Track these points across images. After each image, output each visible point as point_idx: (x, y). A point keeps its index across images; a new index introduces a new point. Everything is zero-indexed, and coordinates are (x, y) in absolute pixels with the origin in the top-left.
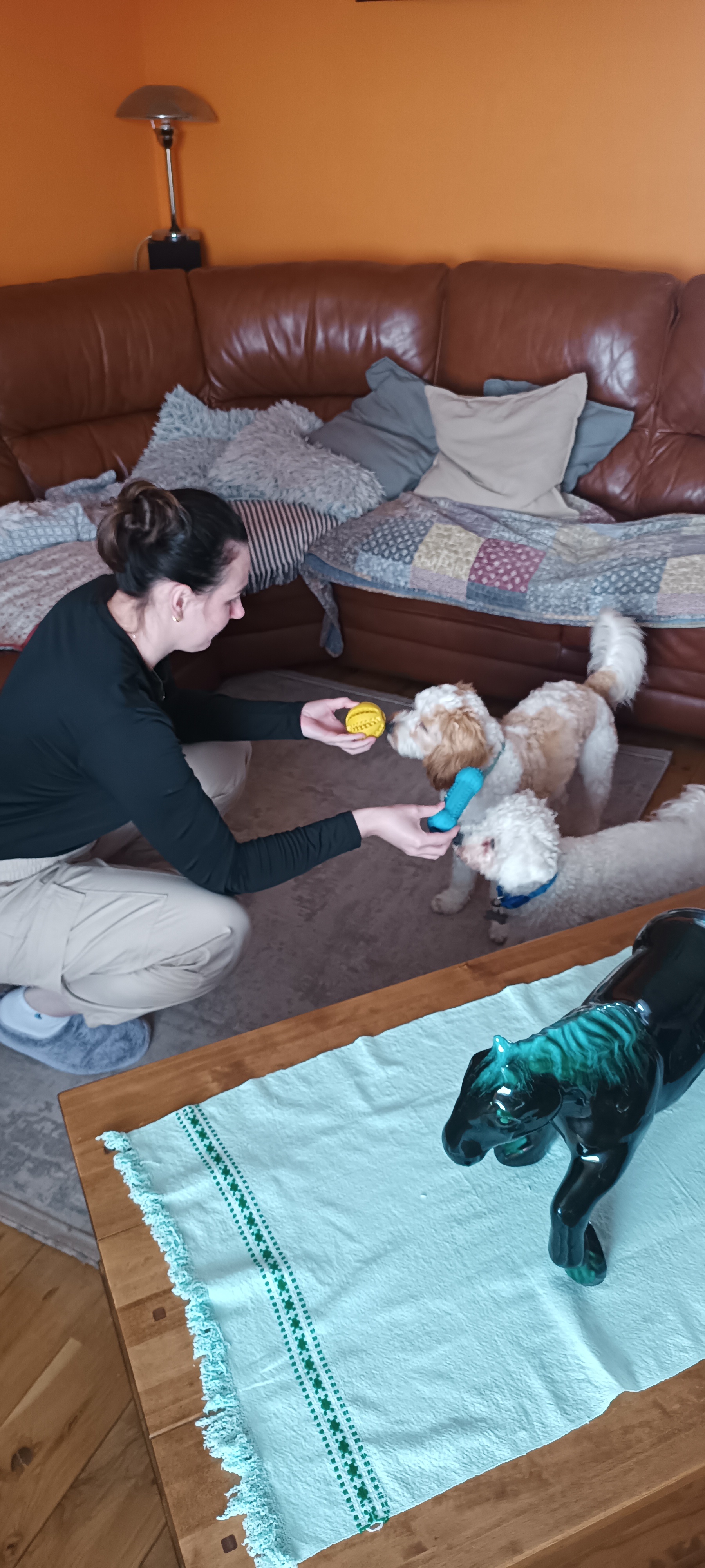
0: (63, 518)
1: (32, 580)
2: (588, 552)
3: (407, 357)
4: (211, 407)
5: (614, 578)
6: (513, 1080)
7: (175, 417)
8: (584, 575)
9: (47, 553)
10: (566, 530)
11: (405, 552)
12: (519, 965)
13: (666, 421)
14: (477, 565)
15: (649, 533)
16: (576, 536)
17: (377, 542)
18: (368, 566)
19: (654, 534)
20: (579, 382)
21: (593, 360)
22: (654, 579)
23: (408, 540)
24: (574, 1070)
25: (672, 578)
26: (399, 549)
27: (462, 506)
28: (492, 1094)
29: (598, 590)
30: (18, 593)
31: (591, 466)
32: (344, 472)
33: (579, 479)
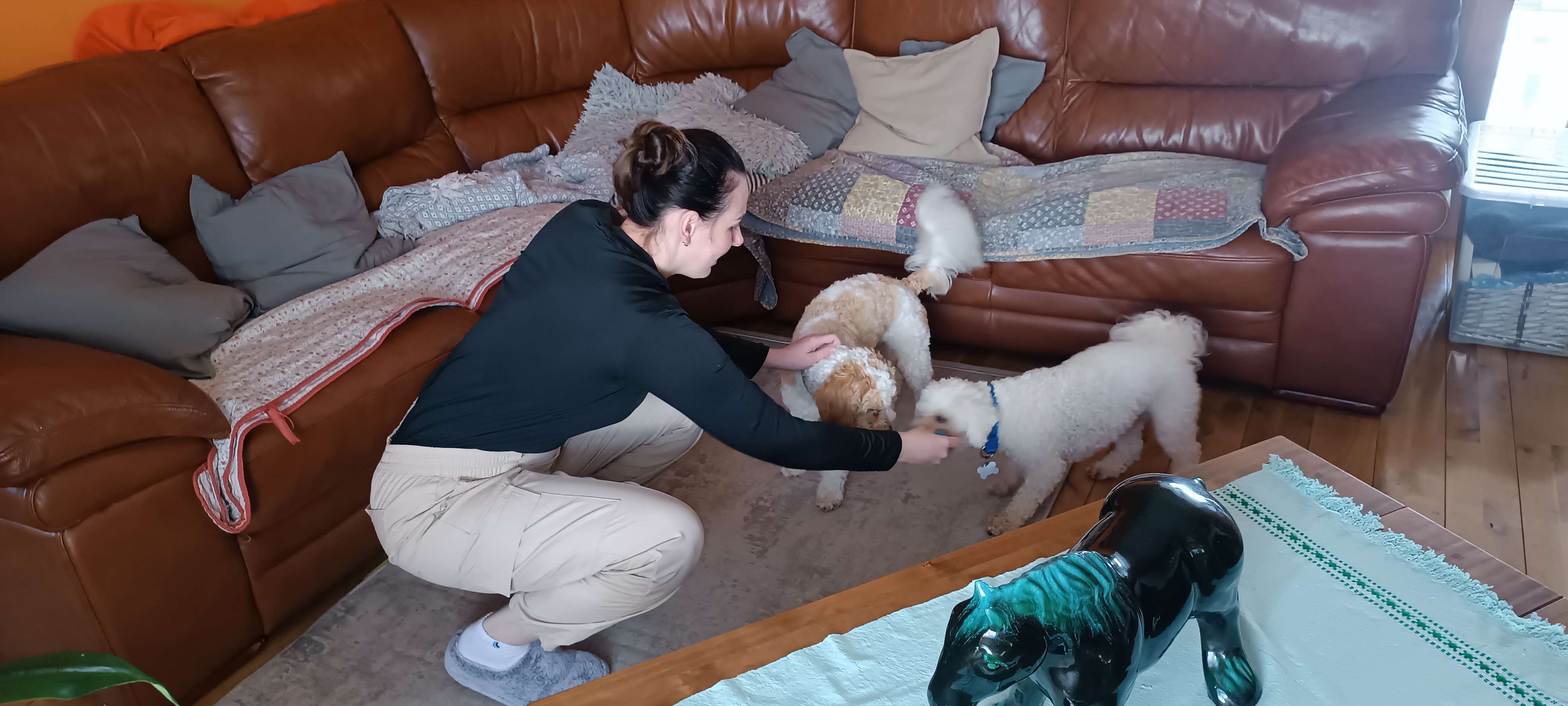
0: (502, 186)
1: (474, 242)
2: (1011, 193)
3: (823, 28)
4: (637, 82)
5: (1039, 214)
6: (999, 623)
7: (604, 93)
8: (1010, 213)
9: (486, 217)
10: (988, 173)
11: (834, 203)
12: (982, 561)
13: (1076, 70)
14: (905, 210)
15: (1068, 172)
16: (999, 178)
17: (807, 195)
18: (799, 219)
19: (1074, 173)
20: (991, 37)
21: (1003, 19)
22: (1079, 212)
23: (836, 192)
24: (1057, 614)
25: (1096, 210)
26: (827, 200)
27: (886, 158)
28: (977, 640)
29: (1024, 225)
30: (460, 254)
31: (1008, 117)
32: (770, 134)
33: (997, 130)
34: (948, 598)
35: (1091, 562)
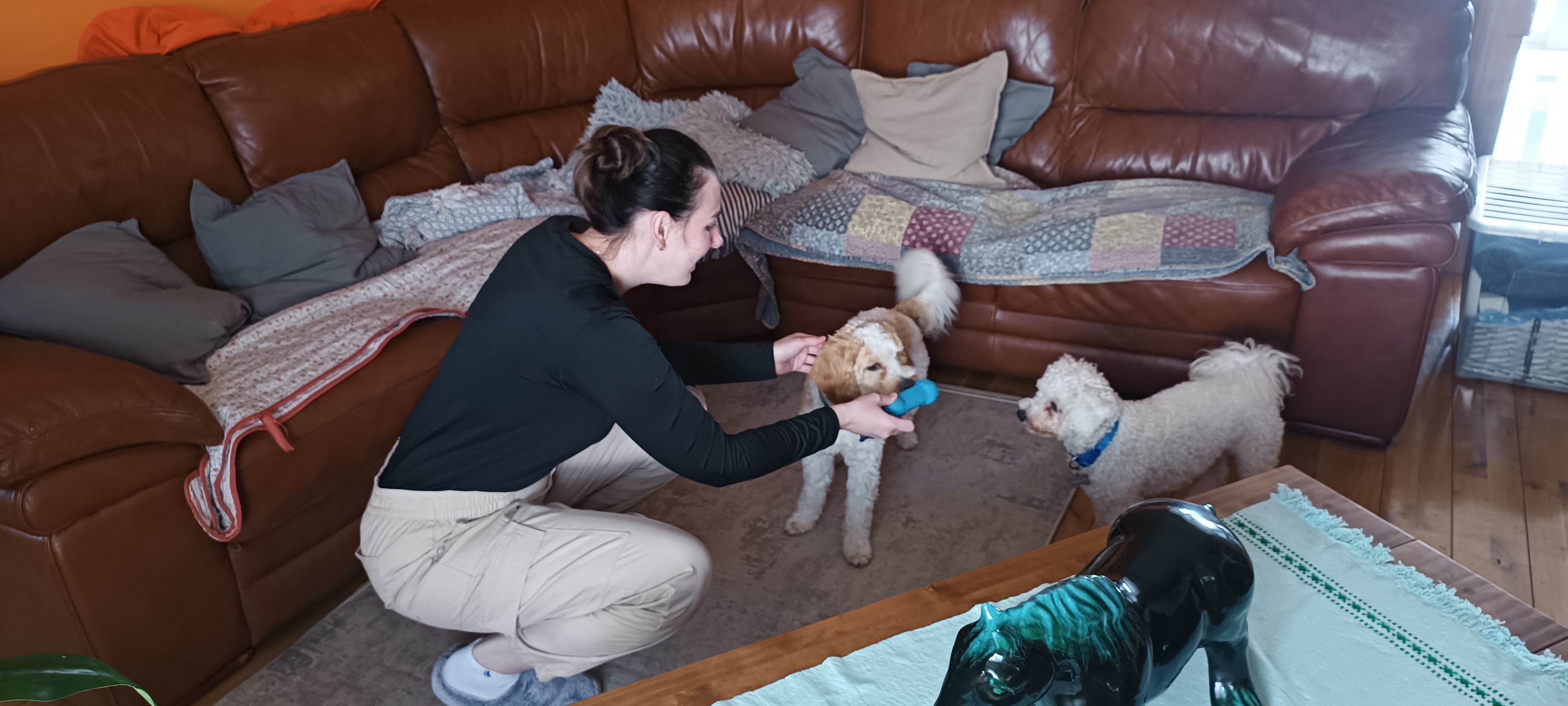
0: (504, 197)
1: (475, 253)
2: (1017, 217)
3: (832, 47)
4: (643, 98)
5: (1045, 238)
6: (1006, 647)
7: (610, 108)
8: (1016, 236)
9: (488, 229)
10: (995, 196)
11: (838, 222)
12: (985, 585)
13: (1083, 95)
14: (910, 231)
15: (1075, 197)
16: (1005, 202)
17: (811, 214)
18: (803, 237)
19: (1080, 198)
20: (999, 60)
21: (1012, 43)
22: (1085, 237)
23: (841, 211)
24: (1065, 639)
25: (1103, 235)
26: (832, 220)
27: (892, 179)
28: (983, 662)
29: (1030, 249)
30: (461, 266)
31: (1015, 141)
32: (775, 152)
33: (1004, 153)
34: (950, 623)
35: (1100, 586)
